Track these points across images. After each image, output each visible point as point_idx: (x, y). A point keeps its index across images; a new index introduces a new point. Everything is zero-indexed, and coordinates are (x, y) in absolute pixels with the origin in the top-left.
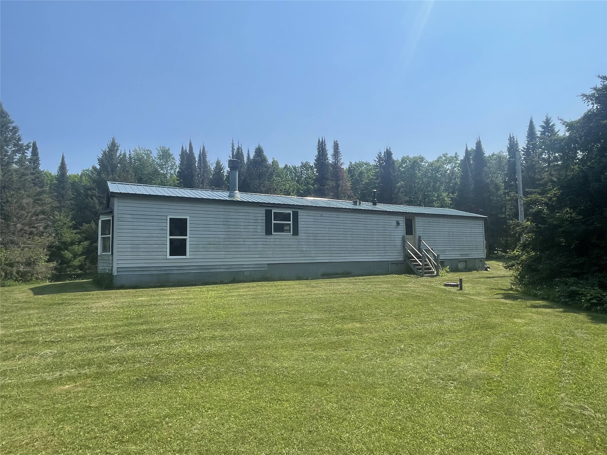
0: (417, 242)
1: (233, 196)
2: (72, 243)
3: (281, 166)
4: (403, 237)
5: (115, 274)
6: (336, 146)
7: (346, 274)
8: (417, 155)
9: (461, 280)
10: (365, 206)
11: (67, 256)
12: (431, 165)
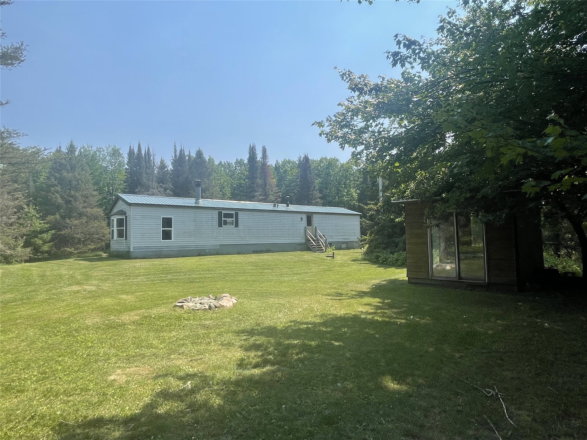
0: (314, 230)
1: (198, 203)
2: (42, 232)
3: (217, 163)
4: (305, 227)
5: (132, 250)
6: (264, 151)
7: (268, 251)
8: (333, 157)
9: (333, 253)
10: (282, 207)
11: (38, 242)
12: (342, 165)
